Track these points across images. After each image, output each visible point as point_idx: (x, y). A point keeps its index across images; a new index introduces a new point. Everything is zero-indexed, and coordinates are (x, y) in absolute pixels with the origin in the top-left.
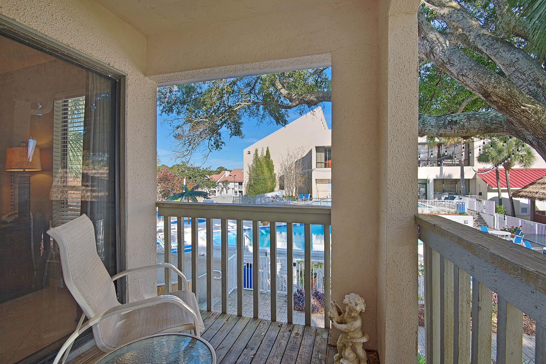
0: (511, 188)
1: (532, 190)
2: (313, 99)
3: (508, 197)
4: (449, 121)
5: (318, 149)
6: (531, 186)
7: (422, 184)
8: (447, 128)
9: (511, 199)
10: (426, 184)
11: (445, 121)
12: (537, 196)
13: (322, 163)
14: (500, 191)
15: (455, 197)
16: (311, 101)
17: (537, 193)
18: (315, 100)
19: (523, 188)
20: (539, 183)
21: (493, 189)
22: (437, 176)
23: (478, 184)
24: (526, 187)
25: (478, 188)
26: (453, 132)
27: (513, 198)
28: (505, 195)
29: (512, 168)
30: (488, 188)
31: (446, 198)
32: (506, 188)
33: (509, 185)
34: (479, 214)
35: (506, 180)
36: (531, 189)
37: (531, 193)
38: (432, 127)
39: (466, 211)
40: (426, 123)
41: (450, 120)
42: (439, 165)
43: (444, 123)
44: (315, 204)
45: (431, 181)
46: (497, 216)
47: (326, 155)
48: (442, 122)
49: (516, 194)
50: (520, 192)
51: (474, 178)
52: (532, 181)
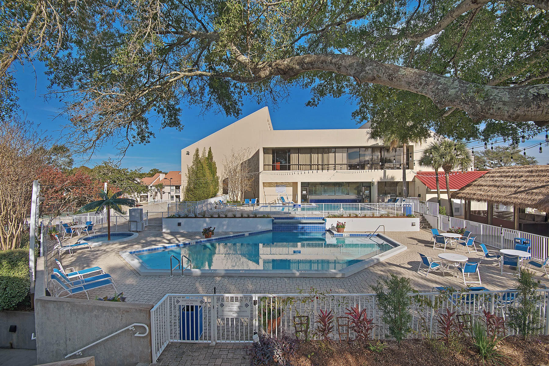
0: (450, 190)
1: (470, 192)
2: (294, 66)
3: (447, 198)
4: (534, 95)
5: (266, 151)
6: (468, 188)
7: (367, 187)
8: (531, 106)
9: (450, 200)
10: (370, 187)
11: (527, 95)
12: (475, 197)
13: (269, 165)
14: (439, 193)
15: (398, 199)
16: (290, 69)
17: (474, 194)
18: (297, 67)
19: (460, 190)
20: (475, 185)
21: (432, 190)
22: (381, 178)
23: (416, 186)
24: (462, 189)
25: (417, 189)
26: (539, 112)
27: (452, 199)
28: (444, 197)
29: (452, 171)
30: (427, 189)
31: (389, 201)
32: (446, 190)
33: (449, 186)
34: (422, 216)
35: (446, 182)
36: (467, 190)
37: (469, 194)
38: (504, 104)
39: (413, 213)
40: (491, 97)
41: (536, 94)
42: (382, 169)
43: (526, 98)
44: (262, 210)
45: (376, 184)
46: (440, 217)
47: (274, 157)
48: (522, 96)
49: (454, 195)
50: (458, 193)
51: (414, 181)
52: (468, 183)
